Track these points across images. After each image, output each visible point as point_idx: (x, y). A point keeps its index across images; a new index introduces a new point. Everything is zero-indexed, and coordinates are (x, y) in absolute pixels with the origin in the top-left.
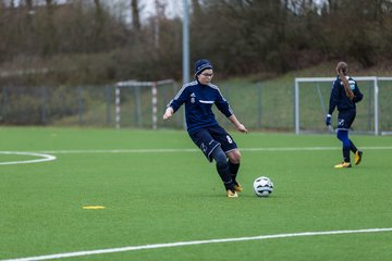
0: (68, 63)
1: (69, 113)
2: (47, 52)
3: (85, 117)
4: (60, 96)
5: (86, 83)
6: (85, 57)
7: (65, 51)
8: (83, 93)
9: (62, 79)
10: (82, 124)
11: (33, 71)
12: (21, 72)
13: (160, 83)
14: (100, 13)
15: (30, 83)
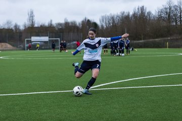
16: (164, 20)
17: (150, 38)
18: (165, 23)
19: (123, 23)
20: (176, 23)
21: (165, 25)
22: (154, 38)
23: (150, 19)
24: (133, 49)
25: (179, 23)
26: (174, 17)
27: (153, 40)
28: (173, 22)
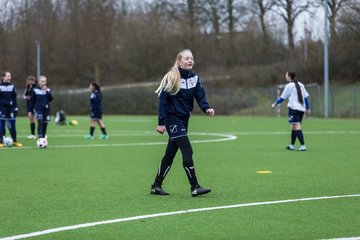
0: (245, 72)
1: (245, 106)
2: (229, 64)
3: (256, 109)
4: (239, 95)
5: (257, 85)
6: (255, 68)
7: (242, 64)
8: (254, 93)
9: (240, 83)
10: (253, 114)
11: (220, 77)
12: (211, 79)
13: (309, 85)
14: (266, 37)
15: (218, 85)
16: (172, 15)
17: (124, 80)
18: (177, 25)
19: (27, 22)
20: (216, 26)
21: (176, 32)
22: (138, 80)
23: (124, 13)
24: (62, 120)
25: (224, 28)
26: (208, 6)
27: (135, 85)
28: (205, 21)
